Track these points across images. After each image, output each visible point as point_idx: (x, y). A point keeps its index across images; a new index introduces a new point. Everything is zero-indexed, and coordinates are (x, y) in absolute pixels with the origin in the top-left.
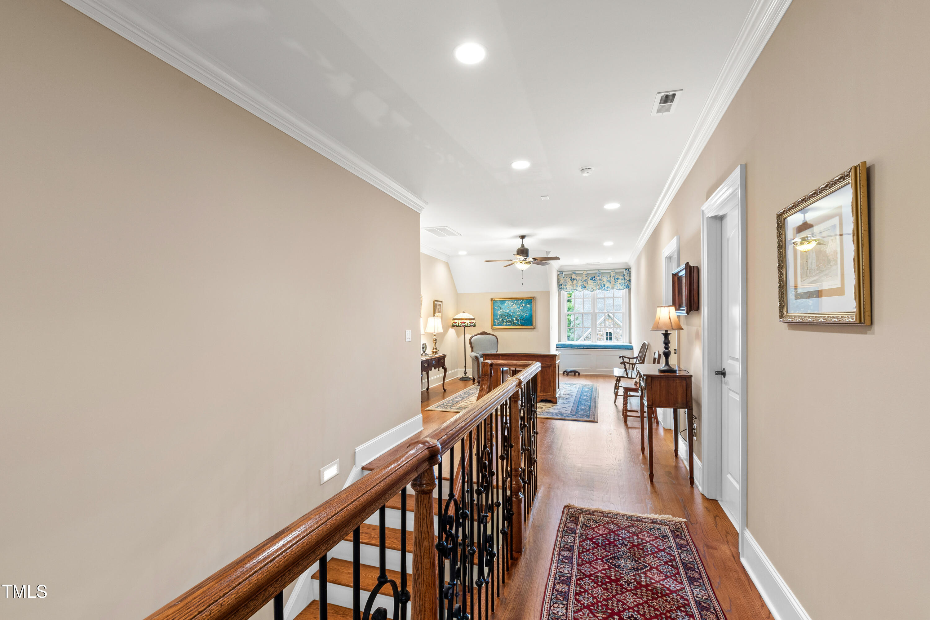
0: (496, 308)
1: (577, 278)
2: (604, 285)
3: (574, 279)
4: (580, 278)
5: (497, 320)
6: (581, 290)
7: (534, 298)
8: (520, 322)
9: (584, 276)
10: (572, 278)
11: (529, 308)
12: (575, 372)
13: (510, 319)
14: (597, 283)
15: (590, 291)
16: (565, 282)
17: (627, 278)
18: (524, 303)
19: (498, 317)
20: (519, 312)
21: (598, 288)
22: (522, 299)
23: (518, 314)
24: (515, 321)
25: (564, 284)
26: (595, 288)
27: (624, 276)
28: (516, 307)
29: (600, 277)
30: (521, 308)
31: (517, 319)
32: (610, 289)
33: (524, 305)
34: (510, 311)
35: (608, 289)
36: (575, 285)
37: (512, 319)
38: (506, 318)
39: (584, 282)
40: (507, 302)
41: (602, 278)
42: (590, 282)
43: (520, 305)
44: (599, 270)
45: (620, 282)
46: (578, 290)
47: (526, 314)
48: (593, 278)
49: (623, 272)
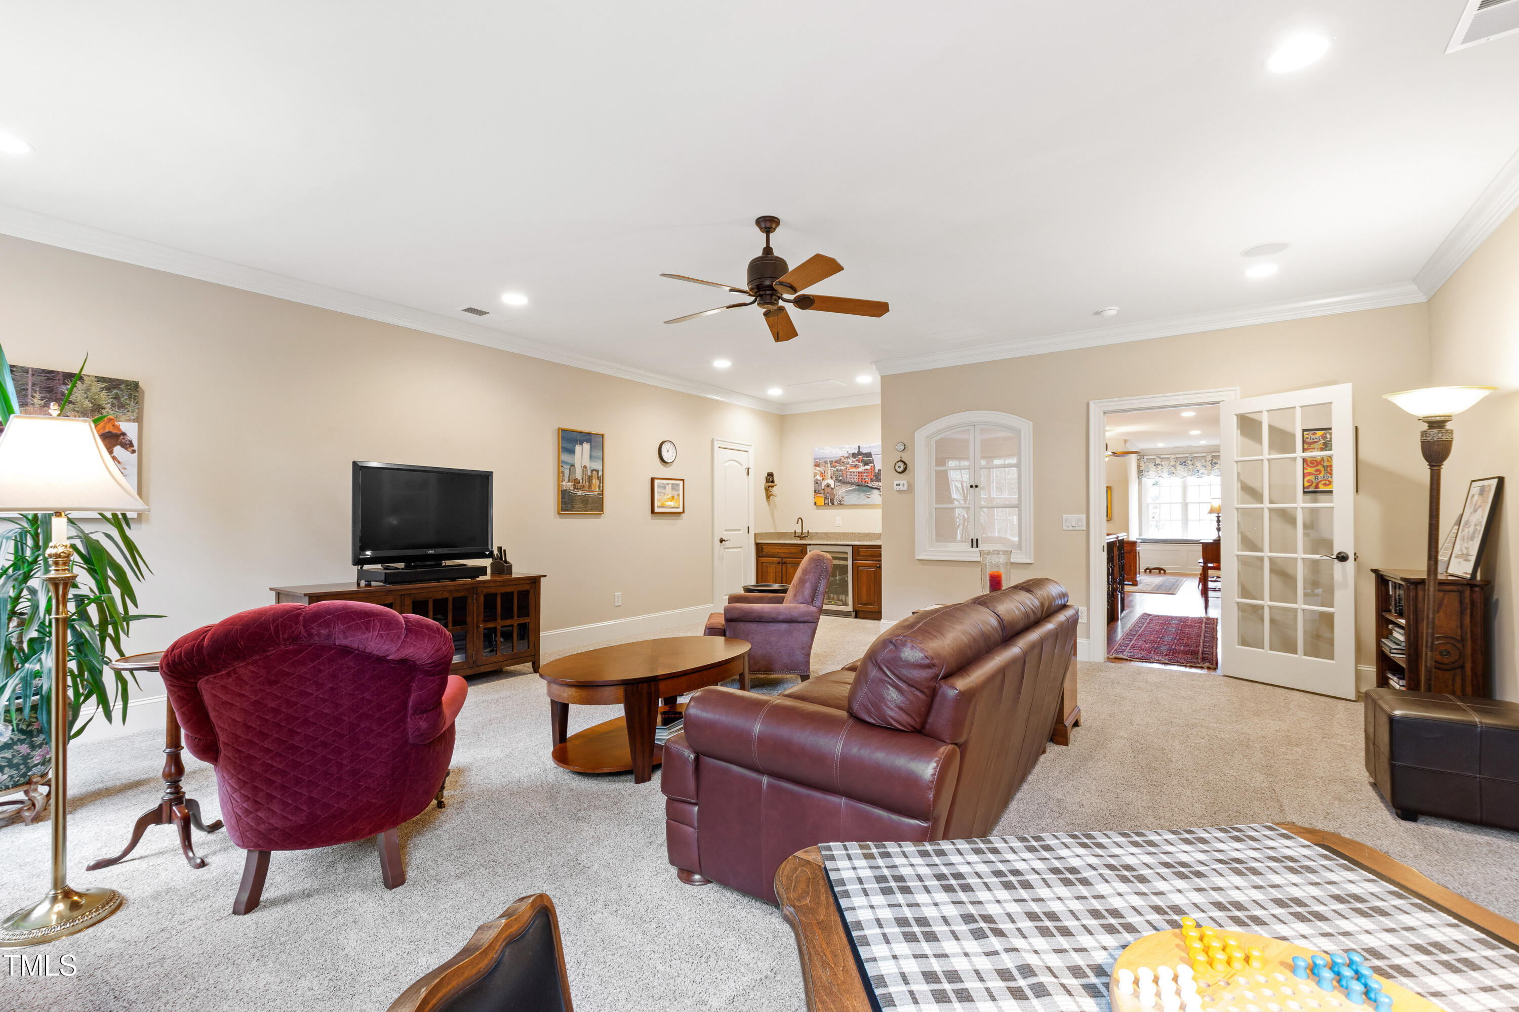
1: (1162, 462)
2: (1199, 471)
3: (1159, 465)
4: (1167, 462)
6: (1168, 476)
9: (1172, 460)
10: (1157, 462)
12: (1160, 569)
14: (1188, 468)
15: (1180, 478)
16: (1147, 467)
21: (1190, 473)
25: (1146, 470)
26: (1186, 474)
29: (1193, 461)
32: (1205, 474)
36: (1160, 472)
39: (1173, 468)
41: (1196, 463)
42: (1179, 467)
44: (1190, 454)
46: (1164, 477)
48: (1184, 463)
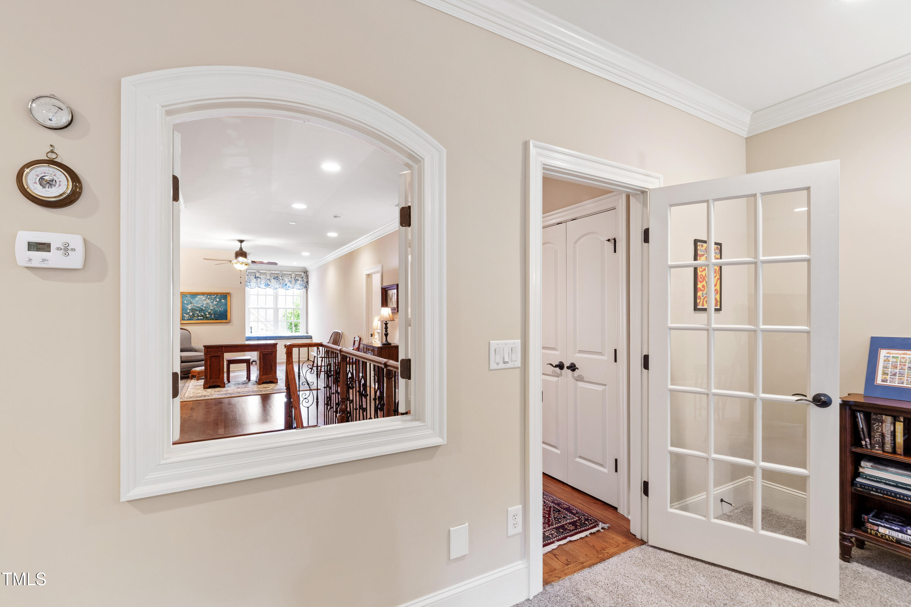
0: (185, 302)
1: (261, 276)
2: (286, 284)
3: (258, 277)
4: (264, 276)
5: (187, 314)
6: (265, 287)
7: (229, 294)
8: (214, 316)
9: (268, 275)
10: (257, 276)
11: (224, 303)
13: (202, 314)
14: (279, 282)
15: (273, 289)
16: (249, 279)
17: (305, 280)
18: (218, 298)
19: (188, 311)
20: (213, 307)
21: (280, 286)
22: (217, 294)
23: (211, 308)
24: (208, 316)
25: (249, 281)
26: (277, 287)
27: (302, 278)
28: (209, 302)
29: (283, 277)
30: (215, 303)
31: (210, 313)
32: (291, 288)
33: (218, 300)
34: (202, 306)
35: (289, 288)
36: (259, 283)
37: (204, 313)
38: (198, 312)
39: (268, 281)
40: (199, 296)
41: (284, 278)
42: (273, 281)
43: (214, 300)
44: (281, 271)
45: (300, 283)
46: (262, 287)
47: (220, 309)
48: (276, 278)
49: (302, 275)
